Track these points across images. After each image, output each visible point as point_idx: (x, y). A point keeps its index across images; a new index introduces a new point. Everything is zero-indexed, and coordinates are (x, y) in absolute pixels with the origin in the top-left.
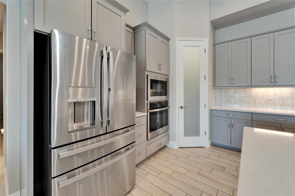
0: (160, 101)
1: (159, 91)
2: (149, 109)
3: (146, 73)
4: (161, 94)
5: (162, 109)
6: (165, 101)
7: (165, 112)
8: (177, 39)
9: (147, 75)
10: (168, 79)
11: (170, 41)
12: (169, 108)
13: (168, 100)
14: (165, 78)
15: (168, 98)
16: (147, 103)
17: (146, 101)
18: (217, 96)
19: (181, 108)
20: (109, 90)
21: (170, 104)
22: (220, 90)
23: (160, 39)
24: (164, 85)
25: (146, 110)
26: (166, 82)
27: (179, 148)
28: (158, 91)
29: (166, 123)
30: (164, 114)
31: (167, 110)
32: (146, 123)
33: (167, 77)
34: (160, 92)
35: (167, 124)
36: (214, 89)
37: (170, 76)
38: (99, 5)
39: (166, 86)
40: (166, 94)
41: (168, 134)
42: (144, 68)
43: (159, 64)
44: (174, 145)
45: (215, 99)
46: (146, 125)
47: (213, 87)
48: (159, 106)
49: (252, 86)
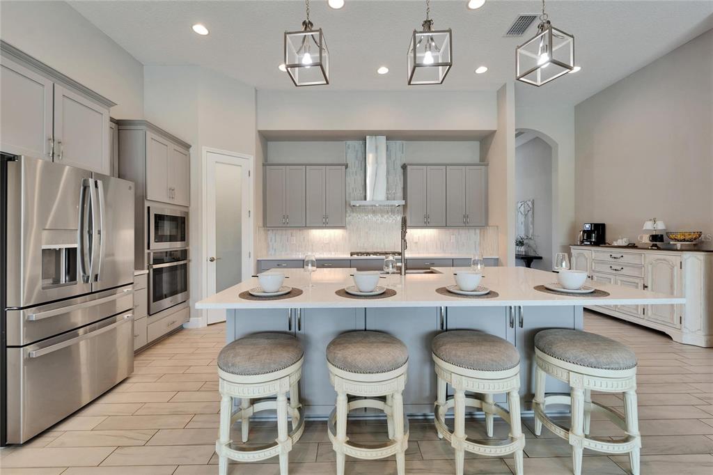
0: (171, 251)
1: (168, 234)
2: (151, 263)
3: (147, 204)
4: (172, 239)
5: (175, 264)
6: (182, 251)
7: (181, 269)
8: (204, 149)
9: (149, 208)
10: (187, 213)
11: (191, 149)
12: (190, 261)
13: (187, 248)
14: (181, 212)
15: (188, 246)
16: (149, 254)
17: (146, 251)
18: (271, 241)
19: (212, 260)
20: (99, 233)
21: (192, 255)
22: (274, 232)
23: (172, 146)
24: (180, 224)
25: (146, 265)
26: (184, 218)
27: (208, 325)
28: (165, 234)
29: (183, 287)
30: (179, 272)
31: (185, 264)
32: (146, 286)
33: (185, 210)
34: (170, 236)
35: (185, 288)
36: (264, 230)
37: (190, 208)
38: (65, 99)
39: (183, 225)
40: (183, 239)
41: (188, 307)
42: (143, 196)
43: (170, 189)
44: (197, 323)
45: (268, 247)
46: (146, 290)
47: (264, 226)
48: (166, 259)
49: (307, 227)
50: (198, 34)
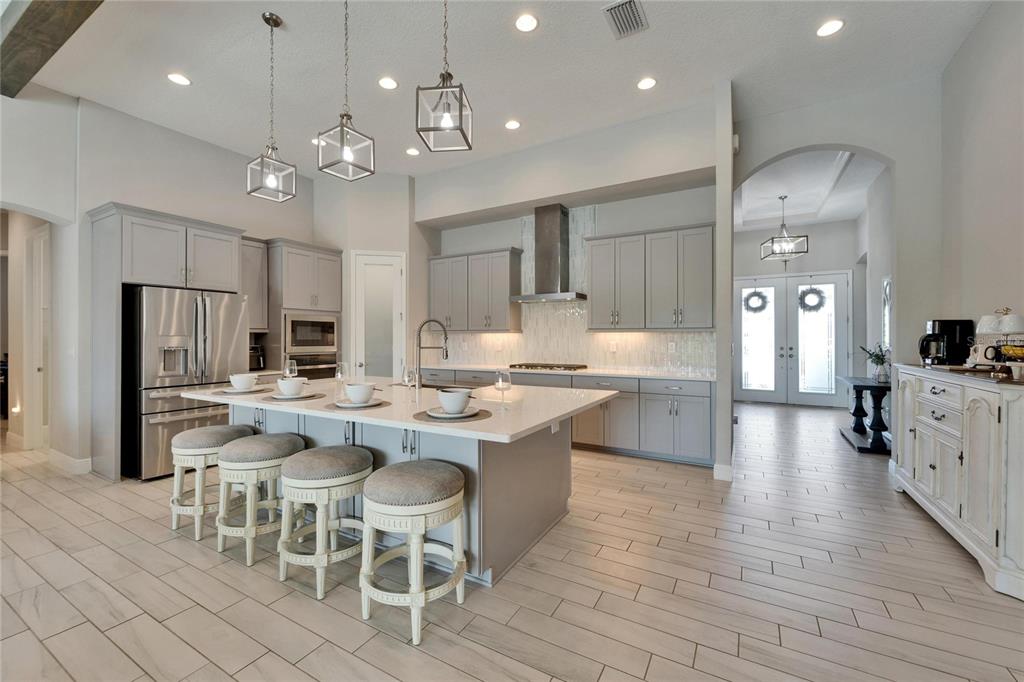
3: (283, 312)
8: (353, 252)
9: (286, 315)
10: (338, 319)
12: (340, 365)
13: (336, 353)
15: (339, 351)
16: (285, 357)
17: (283, 354)
19: (360, 366)
24: (325, 328)
25: (282, 366)
26: (333, 323)
31: (333, 369)
33: (335, 315)
34: (313, 340)
37: (343, 313)
38: (197, 237)
42: (280, 306)
49: (469, 331)
50: (177, 85)
